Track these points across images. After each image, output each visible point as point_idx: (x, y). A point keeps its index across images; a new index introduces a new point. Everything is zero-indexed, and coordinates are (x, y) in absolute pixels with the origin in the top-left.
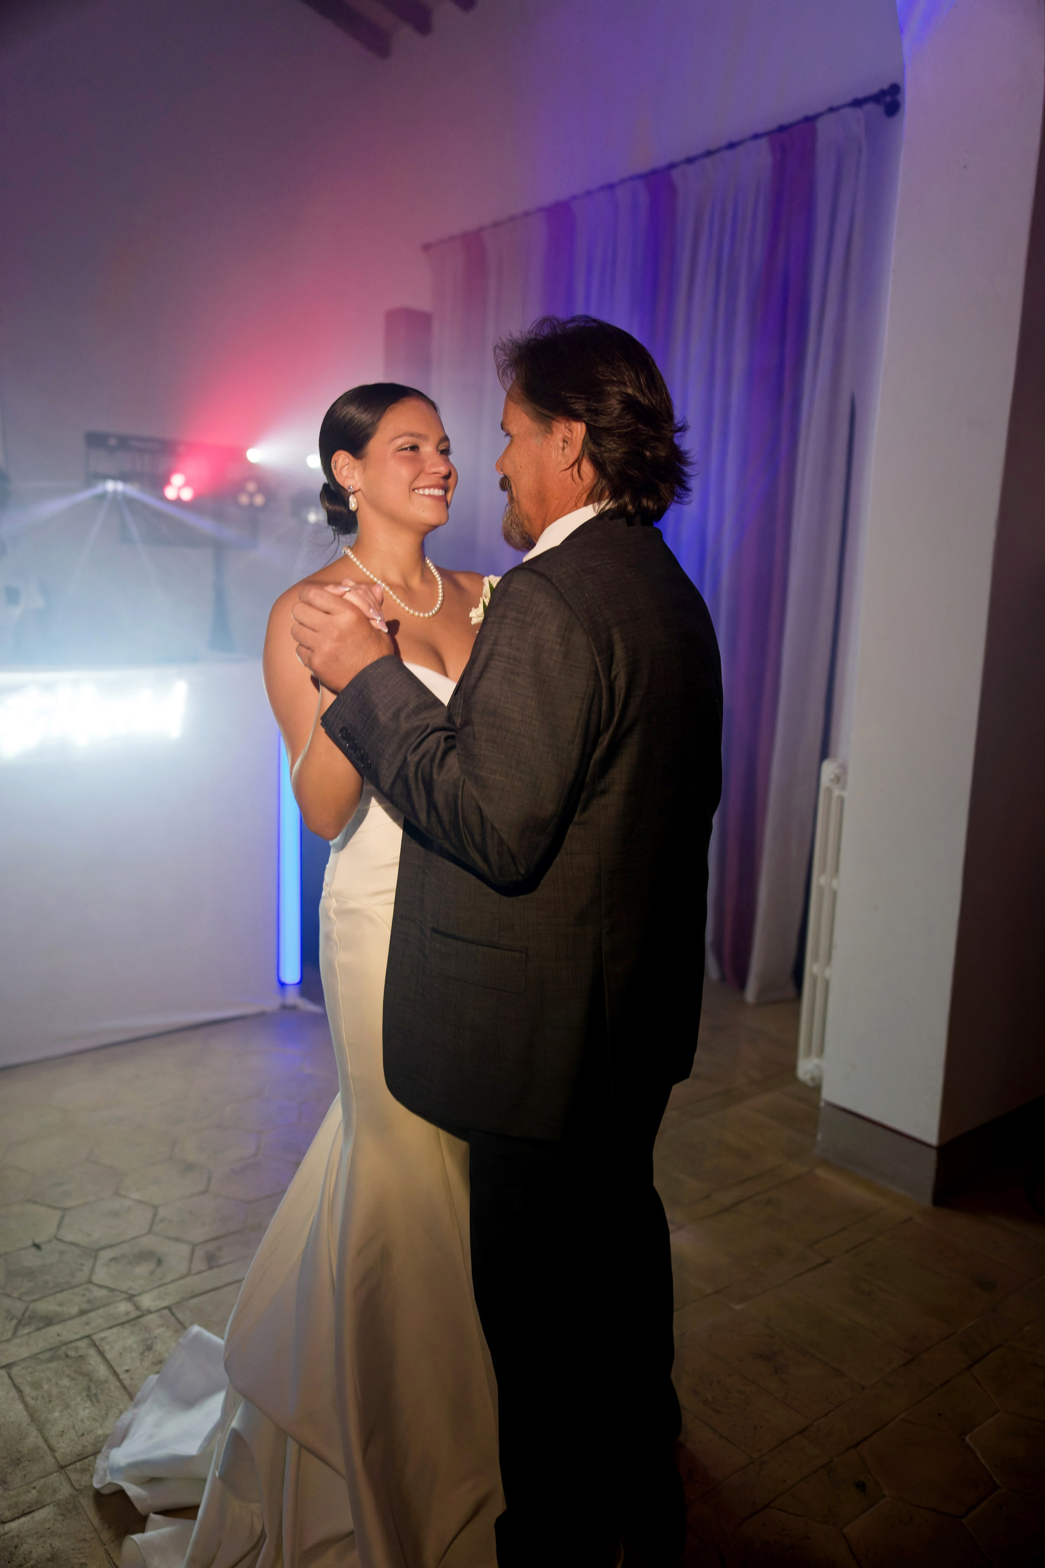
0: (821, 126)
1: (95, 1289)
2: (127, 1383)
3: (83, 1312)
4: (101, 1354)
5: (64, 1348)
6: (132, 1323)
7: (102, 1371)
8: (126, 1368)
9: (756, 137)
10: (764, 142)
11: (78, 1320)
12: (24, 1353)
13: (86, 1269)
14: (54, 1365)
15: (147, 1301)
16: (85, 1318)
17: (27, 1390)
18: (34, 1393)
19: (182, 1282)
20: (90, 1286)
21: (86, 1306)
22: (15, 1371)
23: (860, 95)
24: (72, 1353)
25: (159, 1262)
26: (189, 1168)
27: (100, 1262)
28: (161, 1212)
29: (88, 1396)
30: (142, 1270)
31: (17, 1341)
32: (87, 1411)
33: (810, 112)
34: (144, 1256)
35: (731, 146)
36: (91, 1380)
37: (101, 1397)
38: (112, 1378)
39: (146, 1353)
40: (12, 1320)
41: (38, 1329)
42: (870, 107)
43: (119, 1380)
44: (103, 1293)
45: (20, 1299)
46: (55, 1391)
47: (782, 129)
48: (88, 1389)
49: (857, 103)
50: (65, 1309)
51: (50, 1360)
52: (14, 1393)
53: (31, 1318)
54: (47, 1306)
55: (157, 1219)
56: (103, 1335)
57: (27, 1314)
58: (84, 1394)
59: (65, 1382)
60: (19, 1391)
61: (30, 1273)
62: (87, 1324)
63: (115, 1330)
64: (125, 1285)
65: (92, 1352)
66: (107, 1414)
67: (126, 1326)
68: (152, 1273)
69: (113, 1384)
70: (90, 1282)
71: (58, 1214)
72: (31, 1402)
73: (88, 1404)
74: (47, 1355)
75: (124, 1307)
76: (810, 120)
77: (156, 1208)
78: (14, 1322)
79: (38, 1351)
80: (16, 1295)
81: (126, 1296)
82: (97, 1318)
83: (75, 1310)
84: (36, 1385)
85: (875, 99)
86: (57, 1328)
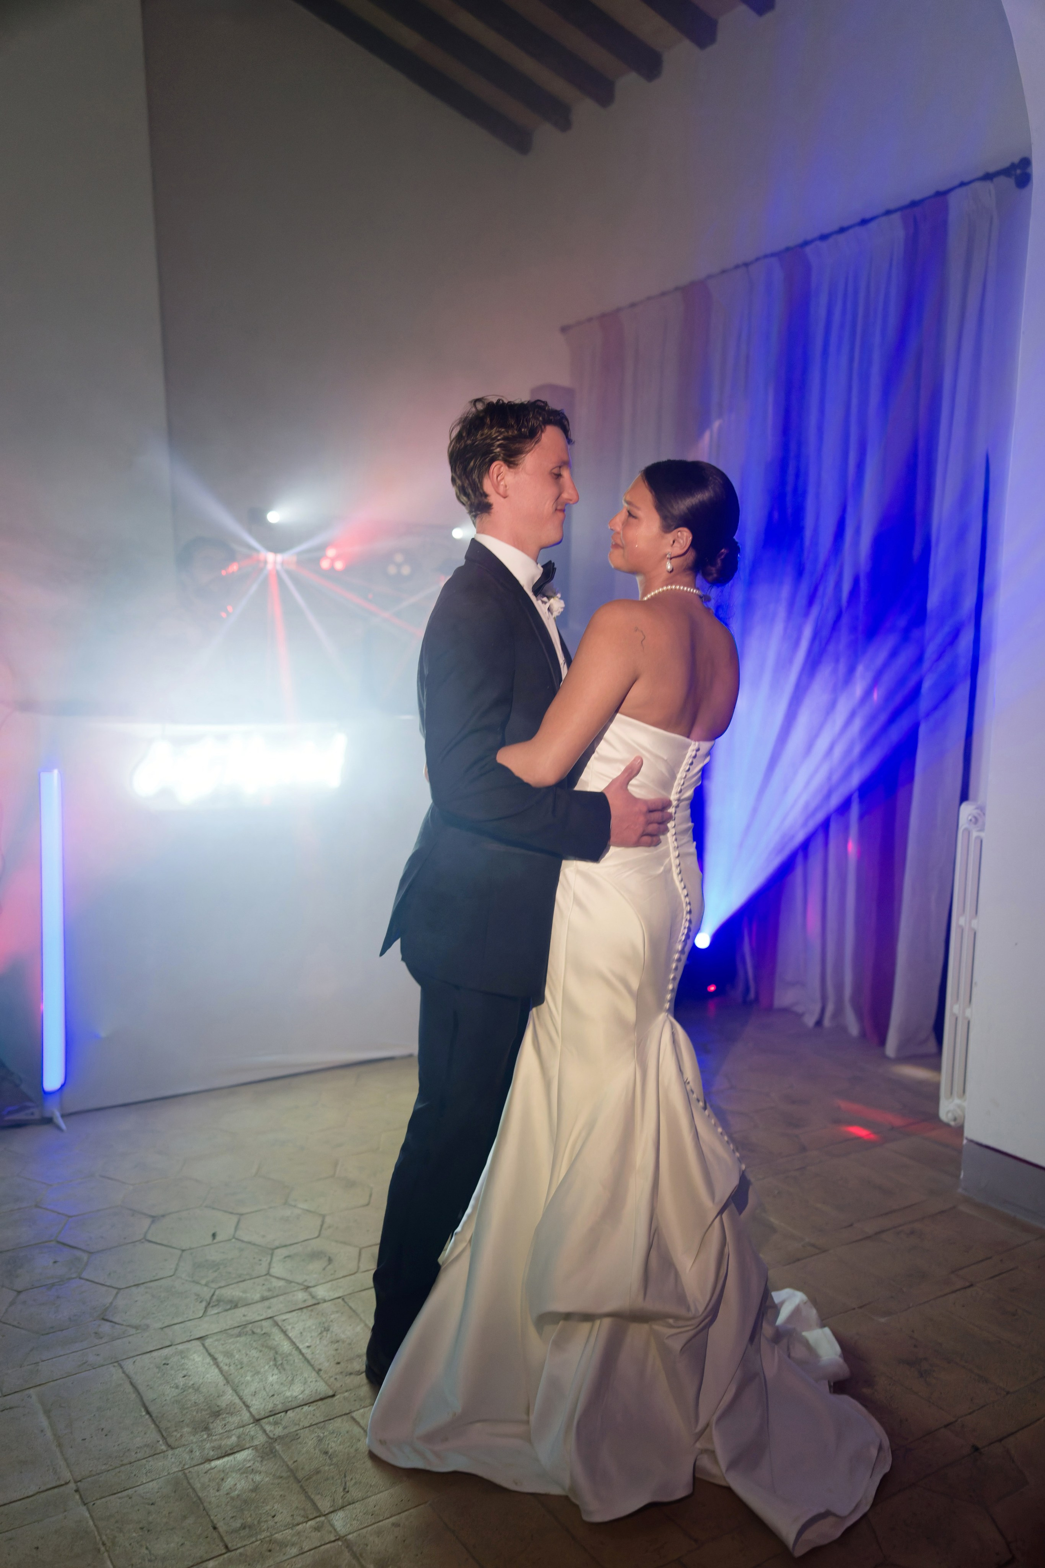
0: (953, 199)
1: (273, 1280)
2: (309, 1357)
3: (264, 1299)
4: (284, 1332)
5: (250, 1326)
6: (310, 1308)
7: (286, 1347)
8: (307, 1344)
9: (888, 213)
10: (896, 217)
11: (260, 1305)
12: (215, 1328)
13: (265, 1264)
14: (242, 1339)
15: (321, 1292)
16: (267, 1303)
17: (220, 1358)
18: (227, 1361)
19: (352, 1277)
20: (268, 1277)
21: (266, 1294)
22: (208, 1342)
23: (992, 169)
24: (258, 1331)
25: (330, 1260)
26: (350, 1184)
27: (275, 1259)
28: (328, 1220)
29: (275, 1365)
30: (316, 1266)
31: (206, 1319)
32: (275, 1377)
33: (942, 188)
34: (315, 1255)
35: (864, 222)
36: (276, 1353)
37: (287, 1367)
38: (295, 1352)
39: (325, 1334)
40: (201, 1302)
41: (227, 1310)
42: (1002, 180)
43: (303, 1354)
44: (281, 1283)
45: (206, 1285)
46: (245, 1360)
47: (914, 204)
48: (275, 1359)
49: (988, 177)
50: (248, 1295)
51: (239, 1335)
52: (208, 1360)
53: (219, 1301)
54: (234, 1292)
55: (325, 1226)
56: (284, 1317)
57: (215, 1298)
58: (272, 1363)
59: (254, 1353)
60: (214, 1359)
61: (215, 1266)
62: (269, 1308)
63: (294, 1313)
64: (300, 1279)
65: (275, 1330)
66: (293, 1380)
67: (305, 1310)
68: (324, 1269)
69: (297, 1358)
70: (268, 1274)
71: (235, 1219)
72: (225, 1368)
73: (276, 1371)
74: (236, 1331)
75: (301, 1296)
76: (942, 195)
77: (323, 1217)
78: (204, 1304)
79: (228, 1328)
80: (203, 1282)
81: (302, 1287)
82: (278, 1305)
83: (257, 1297)
84: (228, 1354)
85: (1006, 172)
86: (242, 1311)
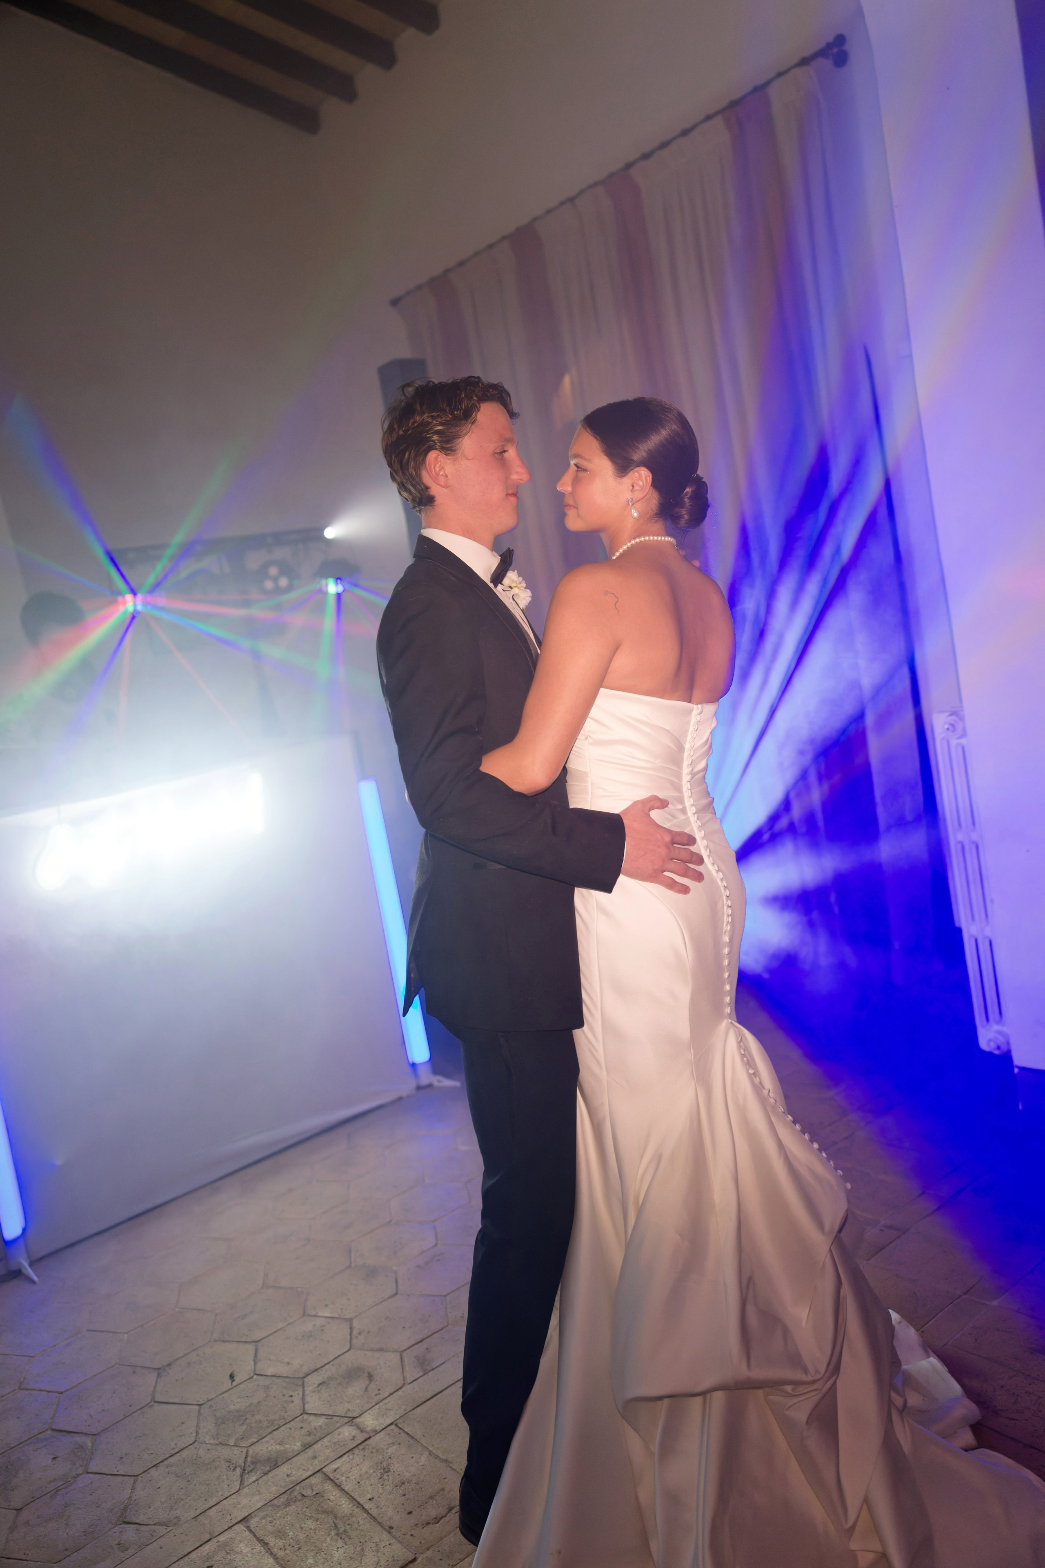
0: (775, 93)
1: (312, 1418)
2: (374, 1512)
3: (307, 1447)
4: (339, 1486)
5: (298, 1488)
6: (361, 1447)
7: (345, 1506)
8: (369, 1496)
9: (708, 118)
10: (718, 121)
11: (302, 1457)
12: (257, 1502)
13: (297, 1400)
14: (292, 1508)
15: (369, 1421)
16: (310, 1452)
17: (272, 1541)
18: (280, 1543)
19: (400, 1393)
20: (305, 1416)
21: (309, 1439)
22: (253, 1523)
23: (807, 53)
24: (309, 1492)
25: (370, 1377)
26: (371, 1273)
27: (308, 1390)
28: (357, 1325)
29: (337, 1534)
30: (356, 1388)
31: (246, 1490)
32: (341, 1551)
33: (760, 81)
34: (352, 1374)
35: (685, 132)
36: (336, 1517)
37: (353, 1534)
38: (357, 1511)
39: (385, 1477)
40: (234, 1470)
41: (266, 1474)
42: (818, 59)
43: (366, 1511)
44: (321, 1421)
45: (237, 1445)
46: (302, 1536)
47: (733, 104)
48: (336, 1527)
49: (805, 62)
50: (288, 1446)
51: (287, 1504)
52: (259, 1547)
53: (254, 1463)
54: (268, 1447)
55: (355, 1332)
56: (334, 1466)
57: (249, 1459)
58: (333, 1533)
59: (310, 1524)
60: (266, 1544)
61: (240, 1417)
62: (315, 1457)
63: (345, 1458)
64: (341, 1410)
65: (328, 1486)
66: (362, 1550)
67: (356, 1451)
68: (366, 1390)
69: (361, 1517)
70: (304, 1412)
71: (251, 1348)
72: (281, 1554)
73: (340, 1543)
74: (283, 1499)
75: (347, 1432)
76: (760, 89)
77: (350, 1320)
78: (238, 1471)
79: (273, 1497)
80: (232, 1442)
81: (347, 1420)
82: (324, 1450)
83: (298, 1446)
84: (280, 1534)
85: (822, 53)
86: (284, 1469)
